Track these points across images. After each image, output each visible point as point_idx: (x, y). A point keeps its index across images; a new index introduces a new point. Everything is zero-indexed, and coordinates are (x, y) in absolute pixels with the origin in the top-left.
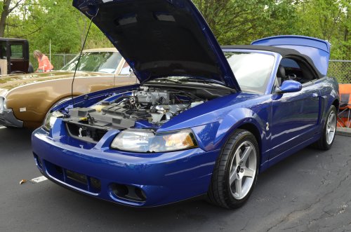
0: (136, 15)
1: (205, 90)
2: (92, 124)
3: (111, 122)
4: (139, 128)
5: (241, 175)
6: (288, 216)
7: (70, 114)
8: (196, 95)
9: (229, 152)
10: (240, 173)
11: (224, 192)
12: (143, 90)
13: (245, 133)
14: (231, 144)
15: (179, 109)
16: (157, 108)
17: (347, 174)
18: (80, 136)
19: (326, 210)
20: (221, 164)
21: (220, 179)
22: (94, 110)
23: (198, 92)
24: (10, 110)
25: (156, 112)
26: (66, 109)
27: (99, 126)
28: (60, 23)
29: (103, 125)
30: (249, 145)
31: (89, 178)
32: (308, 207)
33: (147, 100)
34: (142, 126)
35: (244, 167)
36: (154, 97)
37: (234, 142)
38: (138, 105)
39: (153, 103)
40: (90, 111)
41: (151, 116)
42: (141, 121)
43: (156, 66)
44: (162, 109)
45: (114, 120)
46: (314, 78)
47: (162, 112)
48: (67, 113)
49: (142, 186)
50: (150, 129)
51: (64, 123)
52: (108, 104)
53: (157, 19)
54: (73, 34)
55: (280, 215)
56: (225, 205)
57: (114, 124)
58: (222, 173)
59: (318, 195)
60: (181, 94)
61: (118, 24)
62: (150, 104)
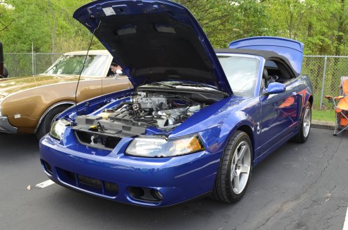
0: (136, 26)
1: (199, 94)
2: (102, 131)
3: (121, 129)
4: (149, 134)
5: (239, 172)
6: (282, 206)
7: (76, 121)
8: (191, 98)
9: (229, 153)
10: (237, 171)
11: (226, 189)
12: (140, 95)
13: (242, 134)
14: (231, 144)
15: (178, 114)
16: (160, 113)
17: (325, 164)
18: (92, 144)
19: (313, 199)
20: (224, 163)
21: (223, 177)
22: (101, 118)
23: (193, 96)
24: (5, 118)
25: (160, 117)
26: (70, 116)
27: (110, 133)
28: (30, 21)
29: (114, 132)
30: (244, 144)
31: (103, 182)
32: (297, 197)
33: (149, 106)
34: (152, 133)
35: (240, 165)
36: (154, 103)
37: (233, 143)
38: (141, 112)
39: (154, 109)
40: (97, 119)
41: (157, 122)
42: (151, 128)
43: (151, 72)
44: (164, 114)
45: (123, 127)
46: (291, 77)
47: (165, 118)
48: (74, 121)
49: (159, 188)
50: (161, 135)
51: (73, 131)
52: (112, 111)
53: (156, 30)
54: (43, 32)
55: (274, 207)
56: (227, 200)
57: (124, 131)
58: (224, 172)
59: (304, 186)
60: (176, 97)
61: (116, 34)
62: (151, 110)
